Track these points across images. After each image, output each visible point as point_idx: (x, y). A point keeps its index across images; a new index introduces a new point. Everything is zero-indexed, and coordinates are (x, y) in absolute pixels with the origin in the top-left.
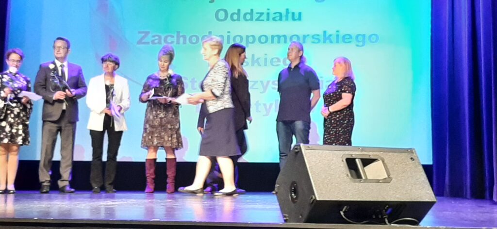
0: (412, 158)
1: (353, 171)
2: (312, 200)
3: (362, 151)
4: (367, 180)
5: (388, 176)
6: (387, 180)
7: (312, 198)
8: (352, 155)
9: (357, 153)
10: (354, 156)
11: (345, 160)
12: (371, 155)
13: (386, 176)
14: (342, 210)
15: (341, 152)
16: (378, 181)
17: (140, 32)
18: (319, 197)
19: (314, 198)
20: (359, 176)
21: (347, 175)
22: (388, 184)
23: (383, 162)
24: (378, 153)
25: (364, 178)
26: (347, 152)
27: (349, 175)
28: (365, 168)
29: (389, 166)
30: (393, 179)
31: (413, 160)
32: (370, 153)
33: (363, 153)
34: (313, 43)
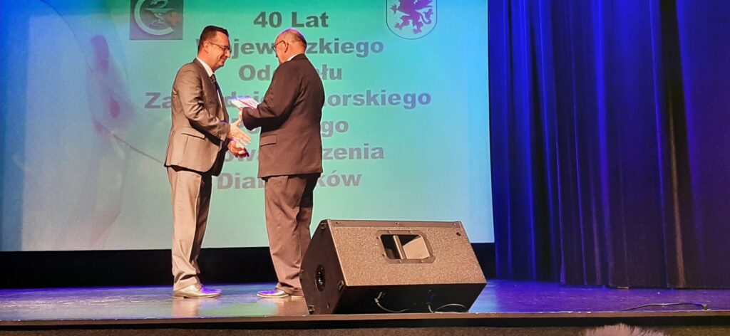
1: (389, 250)
2: (340, 287)
3: (401, 225)
4: (406, 261)
5: (431, 254)
6: (428, 261)
7: (340, 284)
8: (388, 231)
9: (394, 229)
10: (391, 233)
11: (379, 237)
12: (411, 231)
13: (429, 255)
14: (376, 298)
15: (376, 228)
16: (419, 261)
17: (148, 94)
18: (349, 283)
19: (343, 283)
20: (397, 256)
21: (383, 255)
22: (431, 264)
23: (425, 238)
24: (418, 228)
25: (402, 258)
26: (382, 228)
27: (385, 254)
28: (404, 247)
29: (432, 242)
30: (437, 259)
31: (460, 235)
32: (410, 229)
33: (401, 228)
34: (355, 104)
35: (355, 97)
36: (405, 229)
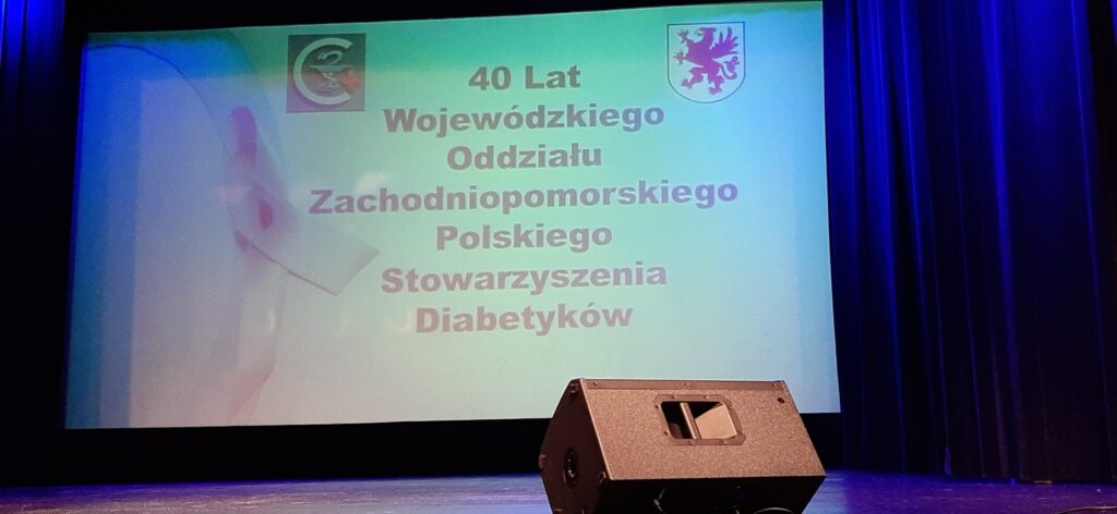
0: (780, 400)
1: (676, 426)
2: (601, 481)
3: (692, 387)
4: (701, 441)
5: (739, 432)
6: (735, 441)
7: (601, 477)
8: (672, 396)
9: (683, 392)
10: (677, 399)
11: (659, 406)
12: (708, 395)
13: (735, 433)
14: (657, 497)
15: (653, 392)
16: (721, 442)
17: (313, 192)
18: (614, 473)
19: (605, 476)
20: (687, 435)
21: (666, 433)
22: (739, 447)
23: (729, 407)
24: (719, 392)
25: (695, 437)
26: (664, 392)
27: (668, 432)
28: (697, 420)
29: (740, 413)
30: (747, 438)
31: (783, 402)
32: (707, 392)
33: (693, 392)
34: (623, 202)
35: (621, 192)
36: (698, 392)
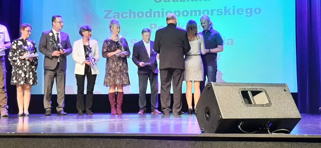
0: (284, 90)
1: (246, 99)
2: (219, 119)
4: (255, 105)
5: (269, 102)
6: (268, 105)
7: (219, 117)
8: (245, 89)
9: (249, 87)
10: (246, 90)
11: (240, 92)
12: (258, 88)
13: (268, 102)
14: (239, 125)
15: (238, 87)
16: (263, 105)
17: (105, 11)
18: (224, 117)
19: (221, 117)
20: (250, 102)
21: (243, 102)
22: (269, 107)
23: (266, 93)
24: (262, 87)
25: (253, 104)
26: (242, 87)
27: (244, 102)
28: (254, 97)
29: (270, 95)
30: (273, 104)
31: (286, 91)
32: (257, 87)
33: (253, 87)
34: (218, 14)
35: (218, 11)
36: (254, 87)
